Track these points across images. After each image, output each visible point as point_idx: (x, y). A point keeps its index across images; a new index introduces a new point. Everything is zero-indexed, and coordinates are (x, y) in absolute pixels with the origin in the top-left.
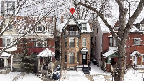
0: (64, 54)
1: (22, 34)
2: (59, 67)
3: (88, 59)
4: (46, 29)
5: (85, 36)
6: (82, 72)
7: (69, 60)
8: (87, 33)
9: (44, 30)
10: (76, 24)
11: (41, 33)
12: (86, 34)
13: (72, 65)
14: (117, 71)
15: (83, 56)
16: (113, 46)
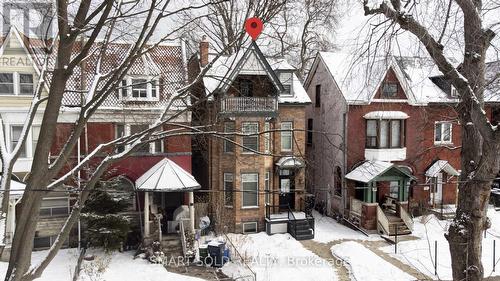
0: (221, 177)
1: (70, 106)
2: (205, 223)
3: (299, 192)
4: (161, 90)
5: (291, 116)
6: (288, 235)
7: (239, 198)
8: (297, 105)
9: (154, 92)
10: (264, 73)
11: (144, 103)
12: (293, 110)
13: (253, 212)
14: (461, 223)
15: (282, 180)
16: (377, 147)
